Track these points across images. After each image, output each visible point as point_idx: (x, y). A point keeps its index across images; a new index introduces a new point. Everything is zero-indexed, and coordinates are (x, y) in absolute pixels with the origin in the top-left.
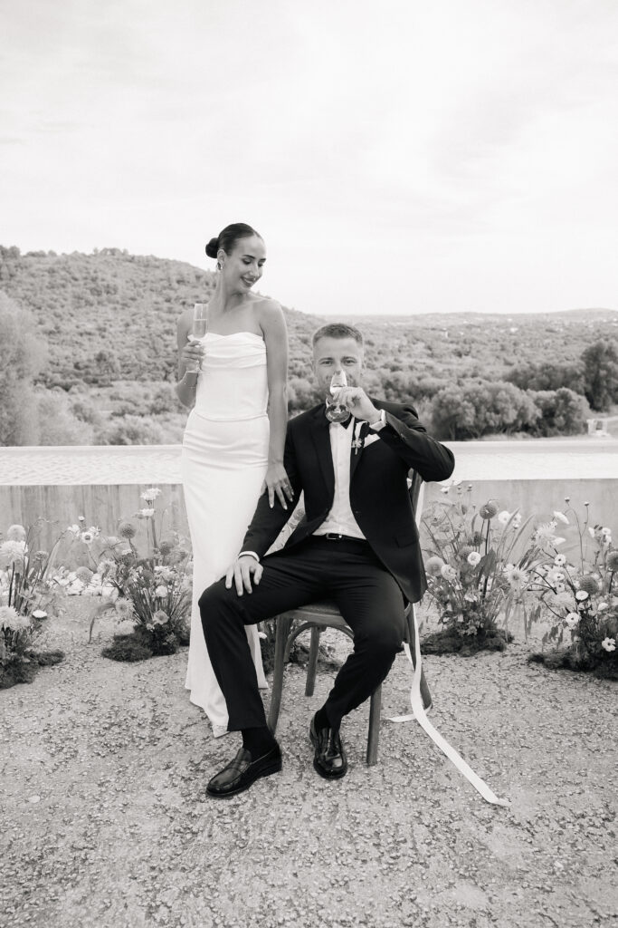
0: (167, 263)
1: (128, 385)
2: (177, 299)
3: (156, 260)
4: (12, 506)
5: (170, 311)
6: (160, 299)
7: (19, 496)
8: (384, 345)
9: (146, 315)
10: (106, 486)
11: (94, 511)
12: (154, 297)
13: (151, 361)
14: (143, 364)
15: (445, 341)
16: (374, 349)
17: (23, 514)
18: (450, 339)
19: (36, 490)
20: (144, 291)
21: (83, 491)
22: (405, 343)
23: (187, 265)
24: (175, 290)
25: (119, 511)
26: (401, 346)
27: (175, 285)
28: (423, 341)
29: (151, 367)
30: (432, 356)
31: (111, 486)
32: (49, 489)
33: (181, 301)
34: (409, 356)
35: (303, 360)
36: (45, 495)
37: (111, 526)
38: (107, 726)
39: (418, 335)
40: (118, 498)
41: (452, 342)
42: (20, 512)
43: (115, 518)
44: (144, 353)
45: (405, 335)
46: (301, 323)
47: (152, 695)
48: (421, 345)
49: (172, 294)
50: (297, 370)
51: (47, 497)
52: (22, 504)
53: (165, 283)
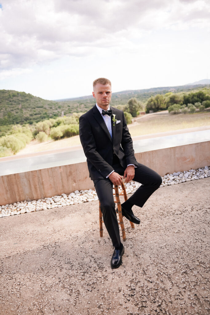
0: (8, 91)
1: (3, 127)
2: (13, 101)
3: (5, 90)
4: (4, 183)
5: (11, 104)
6: (8, 101)
7: (5, 179)
8: (73, 106)
9: (5, 107)
10: (36, 171)
11: (33, 180)
12: (7, 101)
13: (8, 119)
14: (6, 121)
15: (89, 103)
16: (70, 108)
17: (8, 185)
18: (90, 102)
19: (11, 176)
20: (3, 100)
21: (28, 174)
22: (78, 105)
23: (14, 91)
24: (12, 98)
25: (42, 178)
26: (77, 106)
27: (12, 97)
28: (83, 104)
29: (9, 121)
30: (86, 108)
31: (38, 170)
32: (16, 175)
33: (14, 101)
34: (80, 108)
35: (51, 113)
36: (15, 177)
37: (40, 184)
38: (83, 274)
39: (82, 102)
40: (41, 174)
41: (91, 103)
42: (7, 184)
43: (41, 181)
44: (6, 117)
45: (78, 103)
46: (49, 103)
47: (91, 254)
48: (83, 105)
49: (12, 100)
50: (50, 116)
51: (15, 178)
52: (7, 182)
53: (9, 97)
